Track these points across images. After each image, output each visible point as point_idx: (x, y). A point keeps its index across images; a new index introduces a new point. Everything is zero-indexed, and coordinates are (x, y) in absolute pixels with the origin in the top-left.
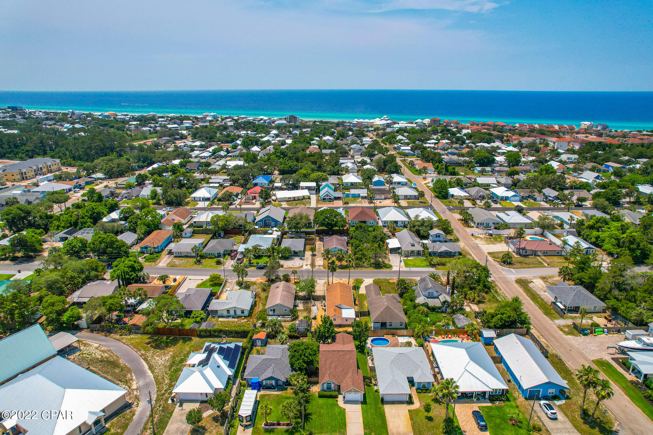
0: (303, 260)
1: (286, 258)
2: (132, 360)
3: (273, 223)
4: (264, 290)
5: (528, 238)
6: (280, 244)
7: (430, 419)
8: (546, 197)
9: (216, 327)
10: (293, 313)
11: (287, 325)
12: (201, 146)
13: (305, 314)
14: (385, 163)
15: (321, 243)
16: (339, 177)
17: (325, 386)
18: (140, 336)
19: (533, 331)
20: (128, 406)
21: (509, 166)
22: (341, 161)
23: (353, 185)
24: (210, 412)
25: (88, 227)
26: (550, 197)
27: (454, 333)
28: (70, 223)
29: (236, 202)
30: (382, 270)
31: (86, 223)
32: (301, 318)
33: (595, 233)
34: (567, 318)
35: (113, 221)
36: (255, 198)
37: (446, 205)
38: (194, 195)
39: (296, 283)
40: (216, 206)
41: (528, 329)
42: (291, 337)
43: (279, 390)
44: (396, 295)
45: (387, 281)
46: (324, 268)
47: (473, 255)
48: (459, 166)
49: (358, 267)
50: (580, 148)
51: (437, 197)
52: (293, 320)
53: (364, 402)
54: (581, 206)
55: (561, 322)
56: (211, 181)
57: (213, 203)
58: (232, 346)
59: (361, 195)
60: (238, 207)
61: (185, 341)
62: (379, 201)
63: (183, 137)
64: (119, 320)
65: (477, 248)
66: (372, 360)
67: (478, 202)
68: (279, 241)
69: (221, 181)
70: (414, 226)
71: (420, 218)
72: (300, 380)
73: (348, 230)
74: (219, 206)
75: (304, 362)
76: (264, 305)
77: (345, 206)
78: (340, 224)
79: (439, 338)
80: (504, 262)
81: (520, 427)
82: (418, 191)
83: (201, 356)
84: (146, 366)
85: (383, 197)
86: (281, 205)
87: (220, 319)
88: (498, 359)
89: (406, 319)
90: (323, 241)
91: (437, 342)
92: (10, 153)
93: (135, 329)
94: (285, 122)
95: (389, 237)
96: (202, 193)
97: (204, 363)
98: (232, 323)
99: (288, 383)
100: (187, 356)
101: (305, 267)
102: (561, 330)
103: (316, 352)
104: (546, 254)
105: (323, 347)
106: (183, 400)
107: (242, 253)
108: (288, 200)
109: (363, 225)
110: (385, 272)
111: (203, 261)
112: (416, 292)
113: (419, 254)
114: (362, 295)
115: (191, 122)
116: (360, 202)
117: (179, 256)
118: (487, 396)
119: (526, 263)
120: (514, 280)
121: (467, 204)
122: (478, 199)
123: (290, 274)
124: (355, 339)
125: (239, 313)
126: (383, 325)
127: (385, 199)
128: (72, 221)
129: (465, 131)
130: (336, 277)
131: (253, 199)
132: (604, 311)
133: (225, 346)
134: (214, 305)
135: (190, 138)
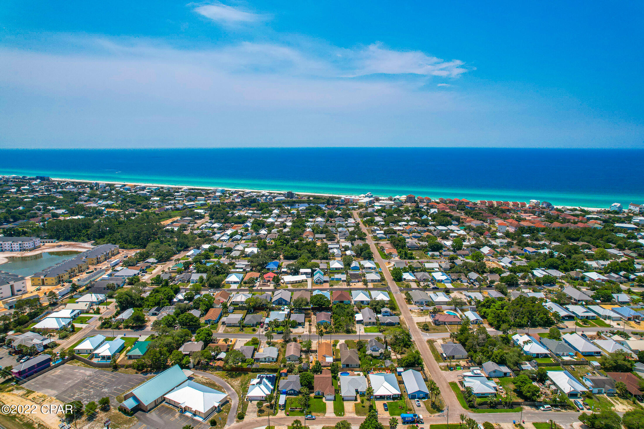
0: (304, 328)
1: (294, 327)
2: (221, 383)
3: (284, 303)
4: (283, 347)
5: (445, 312)
6: (290, 317)
7: (364, 407)
8: (470, 279)
9: (260, 367)
10: (300, 359)
11: (297, 366)
12: (220, 229)
13: (306, 360)
14: (362, 250)
15: (315, 316)
16: (327, 261)
17: (317, 393)
18: (221, 372)
19: (425, 368)
20: (228, 402)
21: (454, 251)
22: (330, 246)
23: (337, 271)
24: (267, 404)
25: (167, 306)
26: (472, 279)
27: (384, 370)
28: (155, 303)
29: (256, 284)
30: (351, 334)
31: (165, 303)
32: (304, 362)
33: (484, 309)
34: (446, 362)
35: (180, 301)
36: (269, 281)
37: (399, 287)
38: (227, 280)
39: (301, 343)
40: (243, 288)
41: (422, 368)
42: (300, 372)
43: (295, 396)
44: (356, 350)
45: (353, 341)
46: (317, 333)
47: (407, 324)
48: (417, 250)
49: (336, 333)
50: (515, 231)
51: (394, 280)
52: (300, 363)
53: (335, 400)
54: (491, 287)
55: (443, 364)
56: (236, 266)
57: (241, 286)
58: (271, 376)
59: (342, 279)
60: (259, 288)
61: (245, 374)
62: (354, 283)
63: (201, 217)
64: (208, 364)
65: (411, 319)
66: (340, 382)
67: (422, 283)
68: (289, 315)
69: (244, 266)
70: (373, 305)
71: (377, 300)
72: (305, 390)
73: (331, 307)
74: (246, 288)
75: (307, 382)
76: (284, 355)
77: (331, 287)
78: (327, 304)
79: (376, 372)
80: (424, 329)
81: (403, 409)
82: (381, 275)
83: (256, 381)
84: (230, 386)
85: (357, 280)
86: (288, 287)
87: (261, 363)
88: (401, 382)
89: (360, 362)
90: (316, 315)
91: (373, 373)
92: (74, 237)
93: (218, 368)
94: (284, 198)
95: (357, 313)
96: (233, 278)
97: (259, 383)
98: (268, 365)
99: (300, 392)
100: (249, 380)
101: (305, 333)
102: (441, 368)
103: (313, 378)
104: (451, 323)
105: (315, 376)
106: (251, 399)
107: (267, 324)
108: (292, 283)
109: (342, 304)
110: (352, 336)
111: (244, 329)
112: (367, 347)
113: (374, 324)
114: (338, 349)
115: (204, 198)
116: (341, 285)
117: (229, 326)
118: (391, 397)
119: (437, 330)
120: (426, 340)
121: (414, 285)
122: (422, 281)
123: (297, 337)
124: (332, 372)
125: (271, 360)
126: (347, 366)
127: (358, 282)
128: (156, 302)
129: (432, 211)
130: (323, 339)
131: (268, 282)
132: (468, 358)
133: (268, 376)
134: (257, 355)
135: (207, 218)
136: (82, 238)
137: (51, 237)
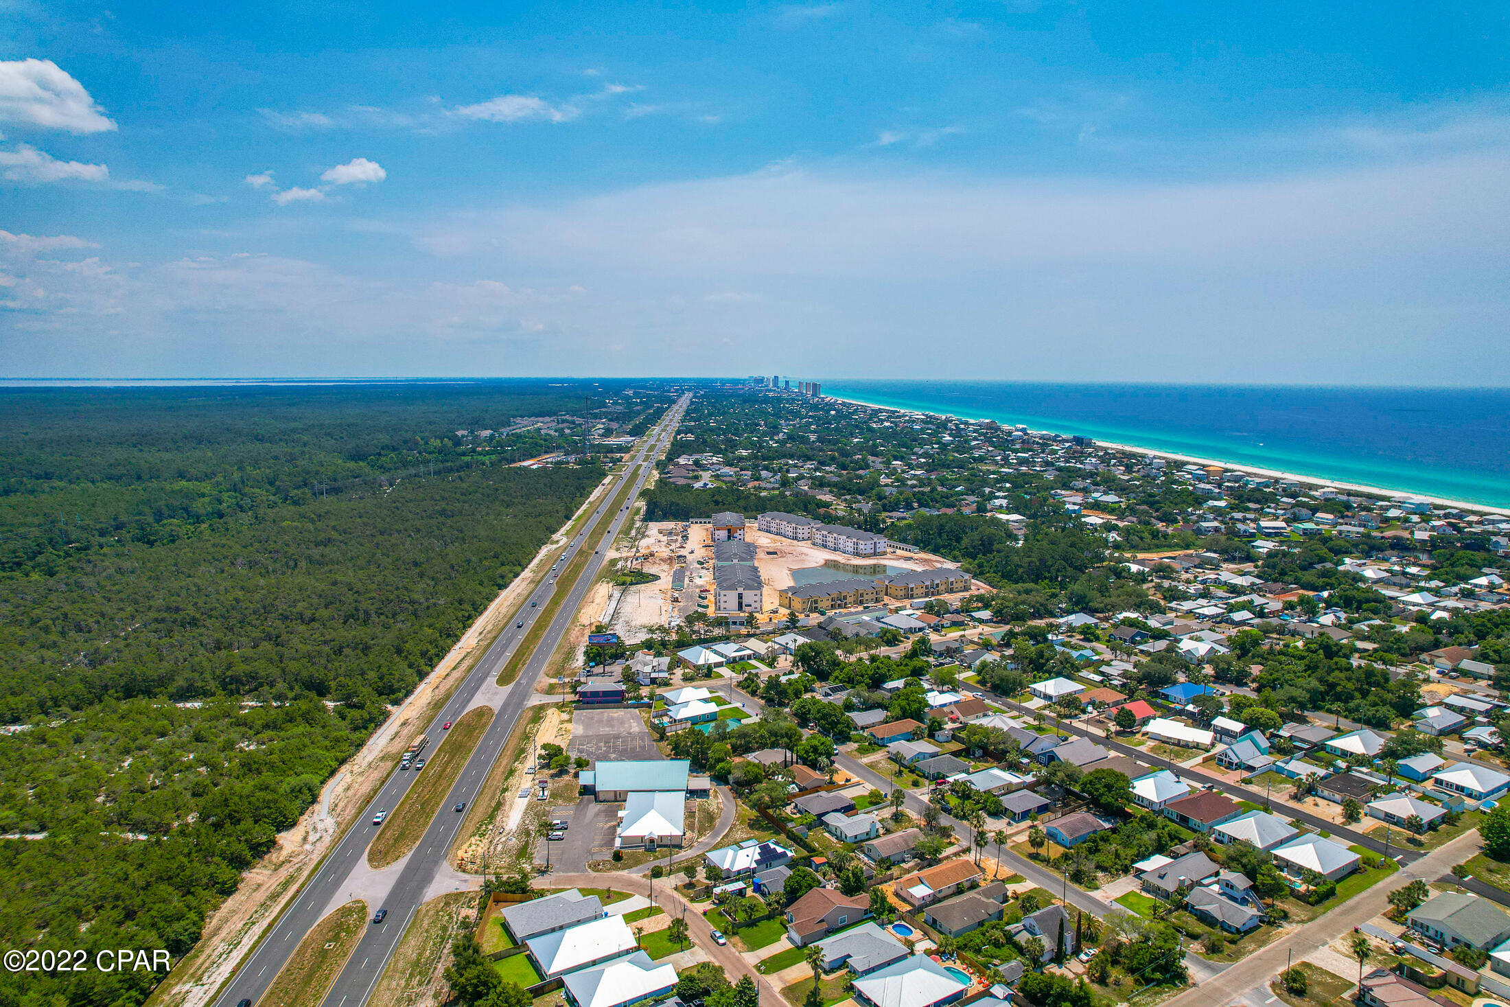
1: (993, 814)
2: (724, 824)
6: (1010, 793)
10: (885, 864)
16: (1354, 727)
18: (752, 810)
27: (979, 971)
29: (1084, 715)
30: (1074, 885)
35: (891, 690)
38: (1038, 686)
40: (1047, 712)
47: (1267, 947)
51: (1484, 847)
53: (798, 948)
56: (1103, 668)
57: (1047, 707)
61: (768, 831)
62: (1320, 801)
65: (1304, 947)
68: (1016, 789)
69: (1116, 673)
74: (1050, 714)
77: (1238, 784)
80: (1292, 985)
84: (726, 833)
85: (1340, 797)
87: (826, 834)
95: (1170, 854)
98: (828, 842)
107: (950, 783)
108: (1165, 741)
110: (1072, 890)
111: (904, 773)
113: (1167, 895)
117: (893, 758)
126: (934, 922)
127: (1338, 802)
131: (1113, 721)
134: (835, 818)
136: (956, 553)
137: (916, 543)
